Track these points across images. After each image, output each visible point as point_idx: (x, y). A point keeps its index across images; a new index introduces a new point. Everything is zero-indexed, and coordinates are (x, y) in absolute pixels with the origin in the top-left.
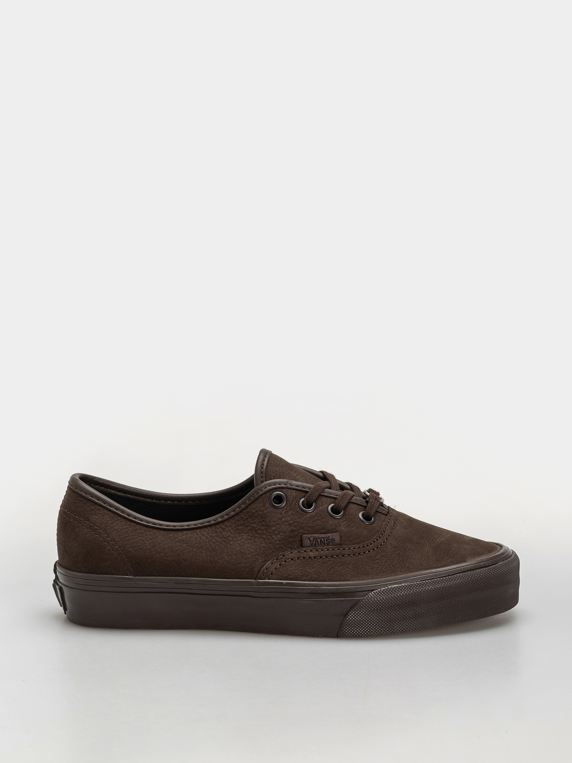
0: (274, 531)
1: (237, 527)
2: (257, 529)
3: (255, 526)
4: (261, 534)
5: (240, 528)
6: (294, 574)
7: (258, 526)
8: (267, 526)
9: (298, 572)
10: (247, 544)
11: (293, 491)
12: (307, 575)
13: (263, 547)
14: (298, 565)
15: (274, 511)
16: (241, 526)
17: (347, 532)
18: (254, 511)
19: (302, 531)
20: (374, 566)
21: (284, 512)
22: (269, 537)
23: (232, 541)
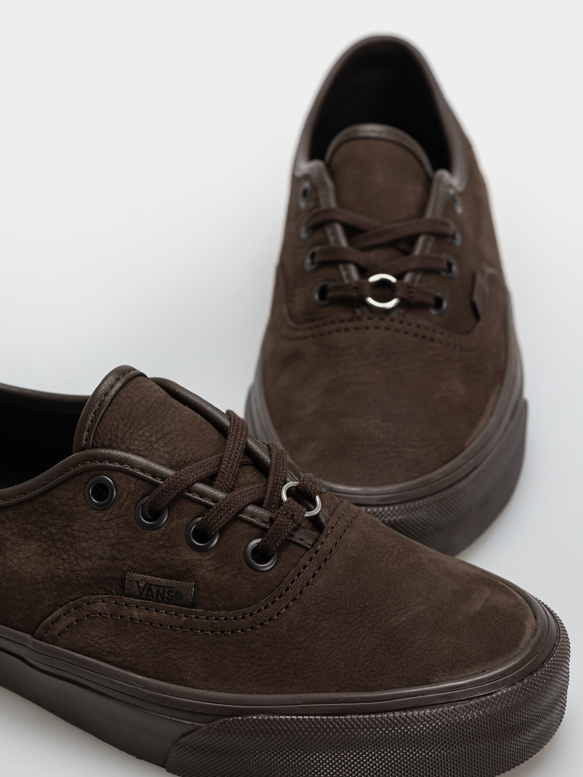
0: (83, 550)
1: (25, 524)
2: (56, 538)
3: (54, 531)
4: (60, 549)
5: (29, 527)
6: (97, 645)
7: (59, 532)
8: (73, 536)
9: (105, 643)
10: (34, 562)
11: (131, 479)
12: (118, 653)
13: (59, 576)
14: (107, 629)
15: (90, 512)
16: (31, 523)
17: (211, 581)
18: (56, 503)
19: (130, 562)
20: (243, 664)
21: (105, 518)
22: (72, 558)
23: (11, 550)
